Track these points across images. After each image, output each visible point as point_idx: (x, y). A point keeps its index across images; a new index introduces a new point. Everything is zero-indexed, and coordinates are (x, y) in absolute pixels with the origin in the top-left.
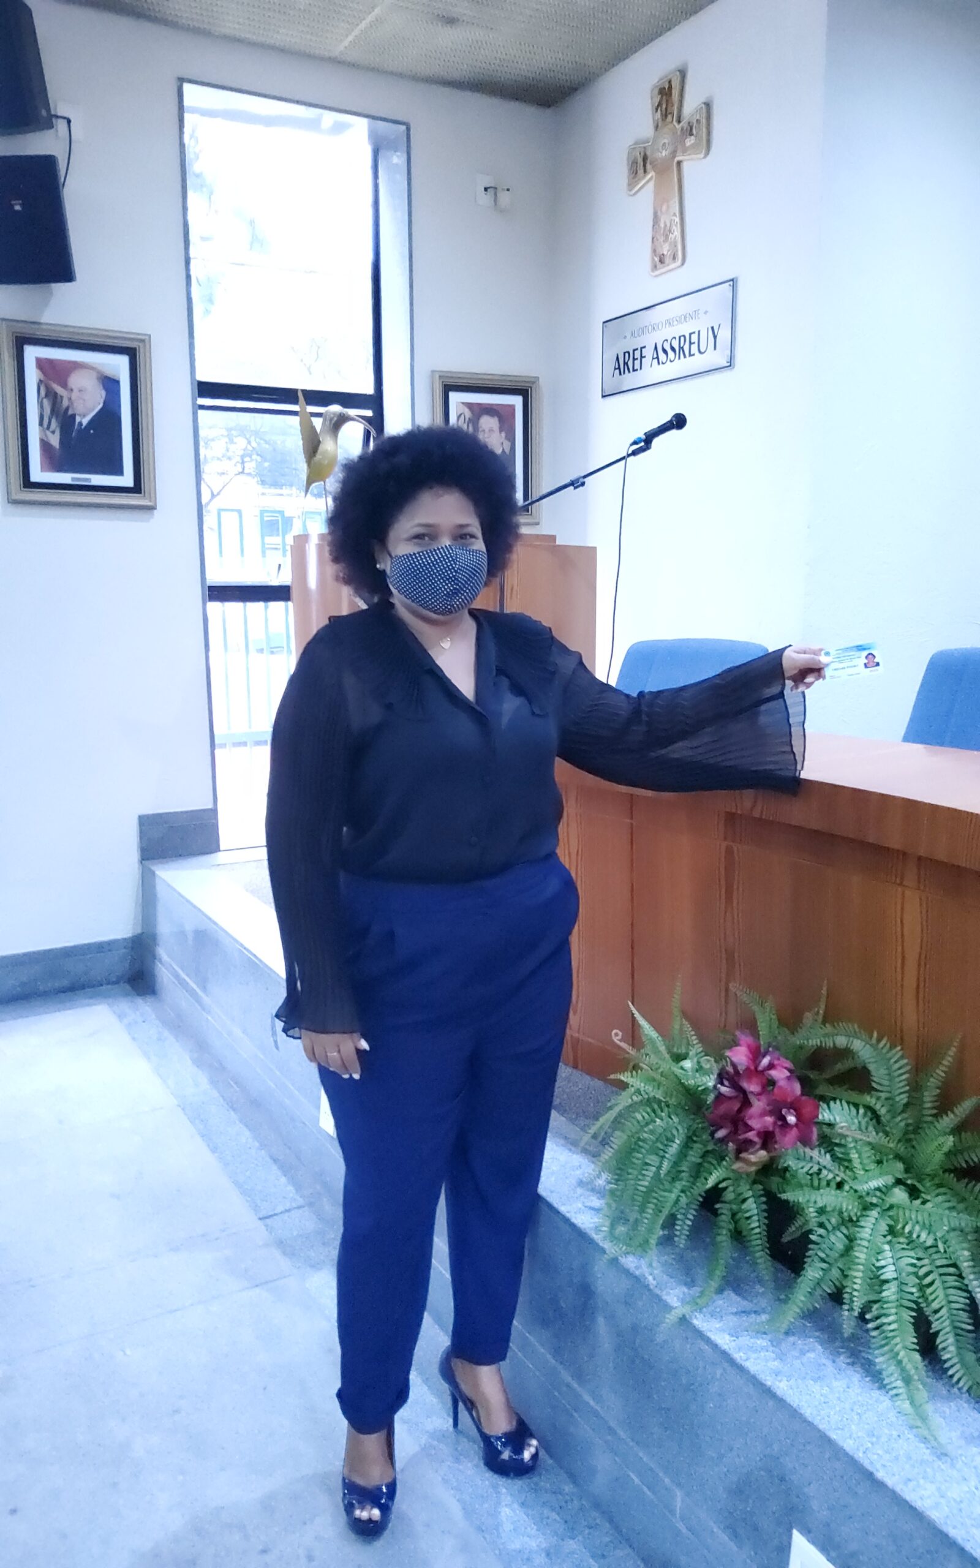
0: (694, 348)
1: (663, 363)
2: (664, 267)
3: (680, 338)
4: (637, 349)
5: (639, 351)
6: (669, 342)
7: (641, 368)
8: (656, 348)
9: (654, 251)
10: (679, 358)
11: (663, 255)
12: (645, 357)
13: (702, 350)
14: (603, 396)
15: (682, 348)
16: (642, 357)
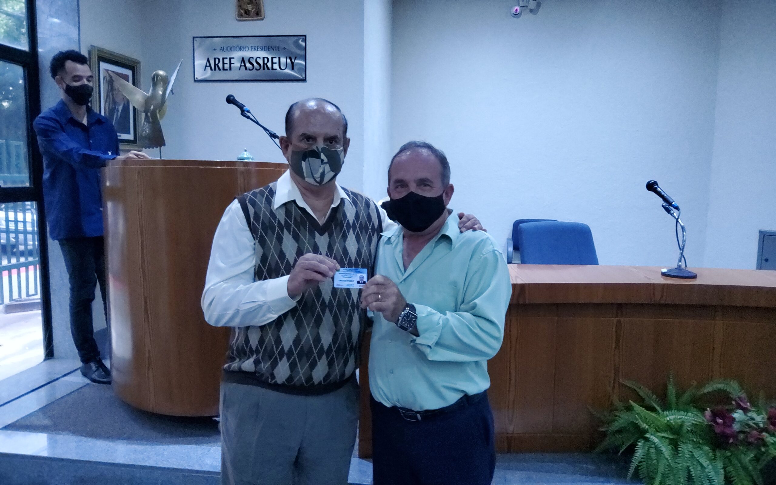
0: (276, 66)
1: (249, 70)
2: (249, 17)
3: (264, 58)
4: (227, 58)
5: (228, 60)
6: (255, 59)
7: (230, 69)
8: (243, 60)
9: (240, 7)
10: (264, 69)
11: (248, 10)
12: (234, 64)
13: (283, 67)
14: (196, 81)
15: (266, 64)
16: (231, 63)
